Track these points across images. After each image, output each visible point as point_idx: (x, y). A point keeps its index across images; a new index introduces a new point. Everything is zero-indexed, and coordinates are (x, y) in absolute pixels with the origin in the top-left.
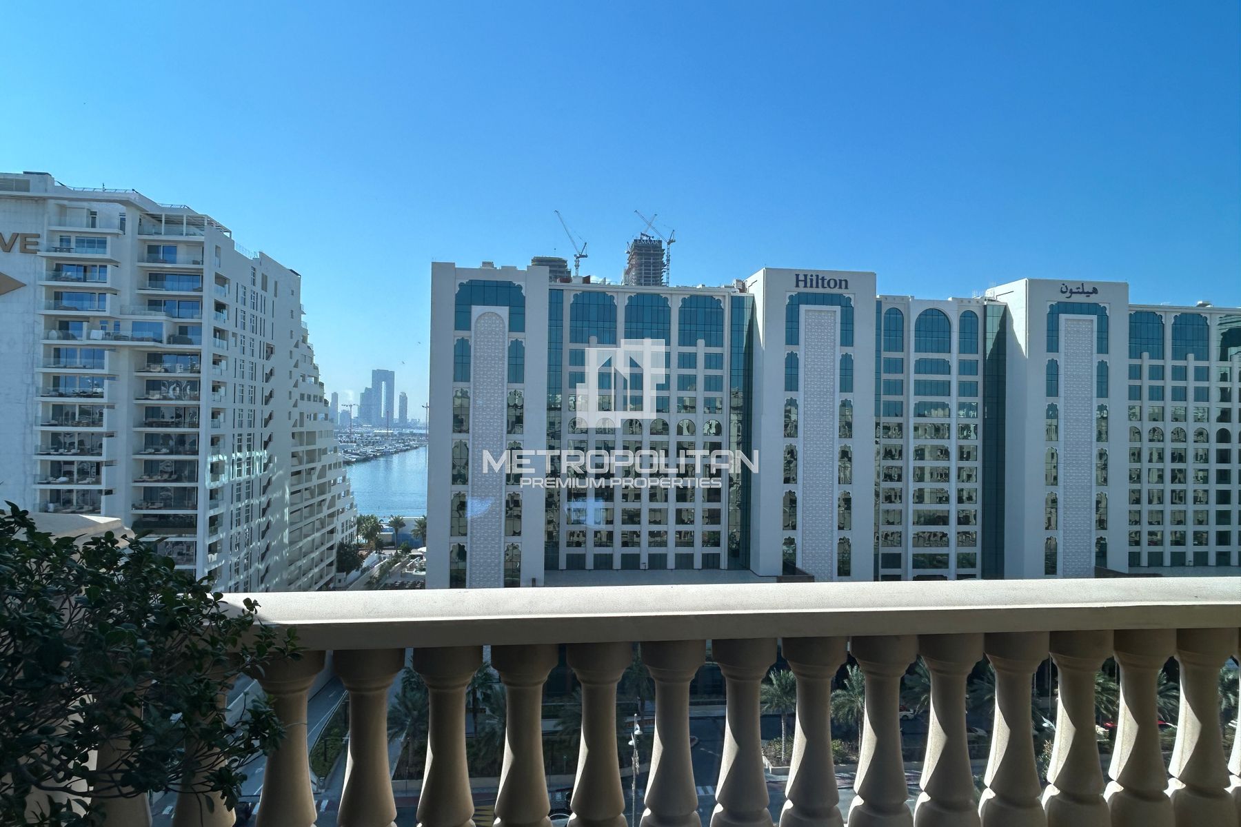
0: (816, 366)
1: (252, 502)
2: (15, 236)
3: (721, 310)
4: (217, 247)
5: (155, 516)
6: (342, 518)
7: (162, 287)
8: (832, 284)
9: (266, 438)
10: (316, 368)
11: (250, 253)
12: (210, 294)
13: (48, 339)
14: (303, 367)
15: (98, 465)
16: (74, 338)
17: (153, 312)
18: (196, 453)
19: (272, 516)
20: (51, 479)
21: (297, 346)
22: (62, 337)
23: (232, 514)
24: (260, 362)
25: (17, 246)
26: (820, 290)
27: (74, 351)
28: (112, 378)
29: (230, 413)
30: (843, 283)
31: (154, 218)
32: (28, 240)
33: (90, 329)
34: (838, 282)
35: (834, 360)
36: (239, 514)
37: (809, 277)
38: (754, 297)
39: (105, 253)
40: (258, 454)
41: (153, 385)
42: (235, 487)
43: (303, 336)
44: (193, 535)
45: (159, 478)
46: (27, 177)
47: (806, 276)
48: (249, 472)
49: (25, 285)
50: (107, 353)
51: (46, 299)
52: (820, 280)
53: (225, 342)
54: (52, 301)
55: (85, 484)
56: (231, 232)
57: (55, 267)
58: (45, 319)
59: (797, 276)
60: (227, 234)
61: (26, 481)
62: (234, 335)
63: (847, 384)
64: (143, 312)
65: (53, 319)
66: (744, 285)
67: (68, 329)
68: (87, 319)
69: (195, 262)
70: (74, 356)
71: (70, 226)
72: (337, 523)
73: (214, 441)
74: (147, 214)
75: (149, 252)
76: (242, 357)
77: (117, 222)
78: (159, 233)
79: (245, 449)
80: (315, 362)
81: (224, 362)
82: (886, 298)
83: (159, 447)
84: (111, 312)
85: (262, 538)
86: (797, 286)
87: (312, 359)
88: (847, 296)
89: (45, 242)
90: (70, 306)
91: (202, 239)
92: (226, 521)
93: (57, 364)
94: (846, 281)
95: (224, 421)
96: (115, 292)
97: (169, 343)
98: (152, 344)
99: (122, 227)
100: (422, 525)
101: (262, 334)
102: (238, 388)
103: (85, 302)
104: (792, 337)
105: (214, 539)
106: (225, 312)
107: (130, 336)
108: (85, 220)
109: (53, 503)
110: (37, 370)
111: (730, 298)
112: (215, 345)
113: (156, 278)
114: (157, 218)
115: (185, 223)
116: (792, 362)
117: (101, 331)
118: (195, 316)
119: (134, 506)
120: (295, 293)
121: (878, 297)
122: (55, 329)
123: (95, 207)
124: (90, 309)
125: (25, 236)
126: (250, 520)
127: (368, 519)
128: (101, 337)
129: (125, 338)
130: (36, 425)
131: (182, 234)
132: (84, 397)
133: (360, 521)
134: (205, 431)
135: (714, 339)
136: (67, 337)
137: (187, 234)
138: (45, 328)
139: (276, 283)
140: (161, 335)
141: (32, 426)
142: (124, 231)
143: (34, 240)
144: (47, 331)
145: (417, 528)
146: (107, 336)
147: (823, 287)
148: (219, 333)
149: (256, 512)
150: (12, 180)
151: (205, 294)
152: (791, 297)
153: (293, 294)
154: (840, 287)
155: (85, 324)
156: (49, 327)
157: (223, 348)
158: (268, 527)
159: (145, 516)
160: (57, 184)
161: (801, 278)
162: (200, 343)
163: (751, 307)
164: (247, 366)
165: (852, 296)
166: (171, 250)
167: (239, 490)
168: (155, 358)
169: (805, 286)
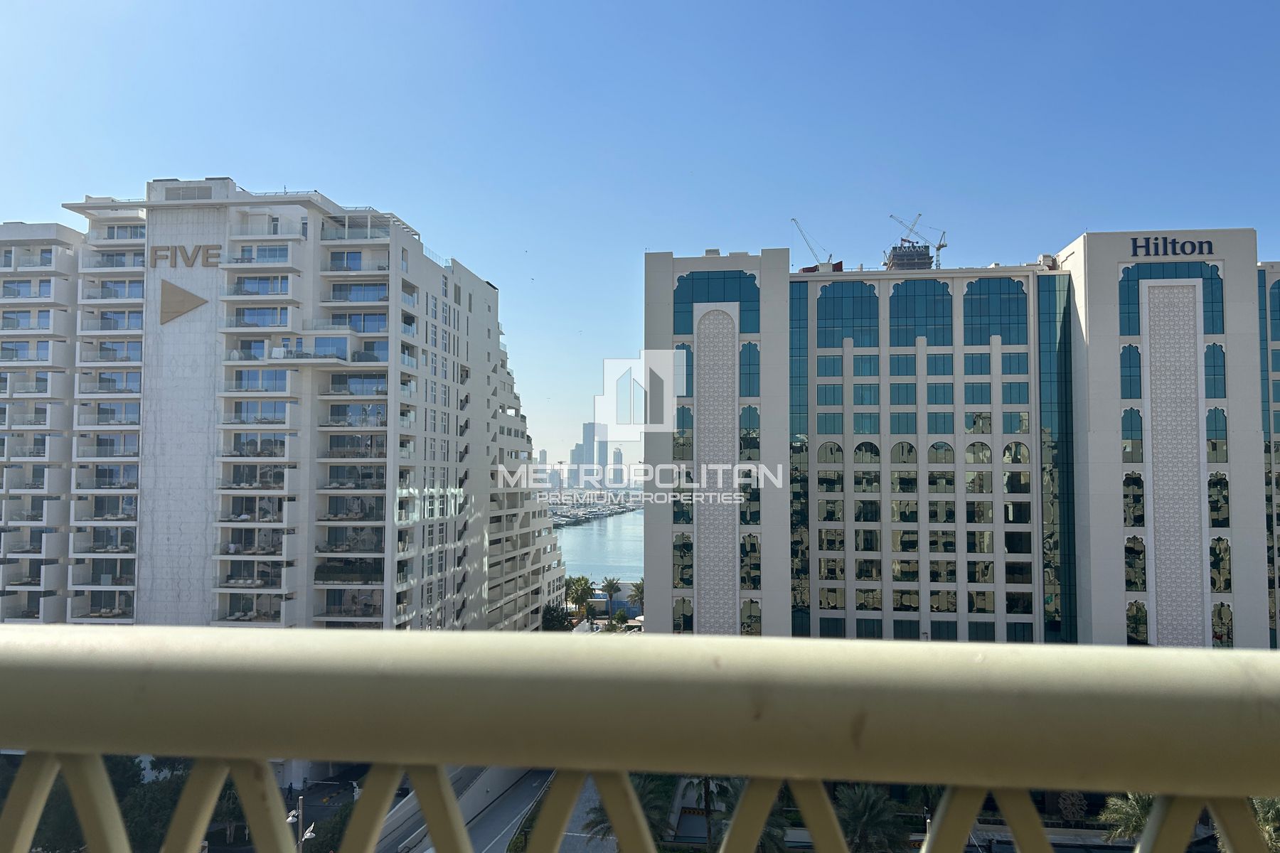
0: (1168, 364)
1: (446, 545)
2: (198, 248)
3: (1024, 295)
4: (404, 250)
5: (340, 560)
6: (549, 577)
7: (346, 299)
8: (1188, 248)
9: (461, 475)
10: (517, 398)
11: (443, 261)
12: (396, 303)
13: (229, 360)
14: (502, 397)
15: (280, 500)
16: (256, 359)
17: (336, 326)
18: (383, 486)
19: (469, 565)
20: (232, 517)
21: (494, 371)
22: (244, 357)
23: (423, 559)
24: (454, 386)
25: (199, 260)
26: (1171, 258)
27: (256, 373)
28: (294, 401)
29: (420, 441)
30: (1205, 247)
31: (337, 221)
32: (210, 252)
33: (271, 347)
34: (1197, 245)
35: (1196, 353)
36: (431, 561)
37: (1152, 242)
38: (1070, 275)
39: (286, 261)
40: (453, 490)
41: (338, 411)
42: (427, 529)
43: (502, 361)
44: (379, 583)
45: (345, 516)
46: (210, 184)
47: (1147, 240)
48: (442, 512)
49: (207, 302)
50: (288, 373)
51: (227, 316)
52: (1170, 244)
53: (414, 360)
54: (234, 318)
55: (266, 522)
56: (419, 235)
57: (236, 280)
58: (227, 337)
59: (1135, 240)
60: (416, 237)
61: (207, 519)
62: (424, 351)
63: (1217, 386)
64: (326, 327)
65: (235, 338)
66: (1054, 261)
67: (250, 348)
68: (268, 335)
69: (380, 268)
70: (256, 379)
71: (251, 234)
72: (543, 582)
73: (403, 474)
74: (329, 217)
75: (333, 259)
76: (434, 378)
77: (299, 227)
78: (342, 238)
79: (437, 484)
80: (515, 391)
81: (413, 383)
82: (1272, 265)
83: (346, 480)
84: (292, 328)
85: (457, 593)
86: (1135, 254)
87: (512, 387)
88: (1211, 264)
89: (227, 254)
90: (251, 323)
91: (386, 240)
92: (417, 566)
93: (239, 387)
94: (1210, 243)
95: (414, 451)
96: (296, 304)
97: (354, 361)
98: (335, 360)
99: (304, 232)
100: (640, 589)
101: (456, 355)
102: (430, 414)
103: (266, 317)
104: (1130, 323)
105: (404, 588)
106: (414, 325)
107: (312, 353)
108: (266, 227)
109: (235, 544)
110: (218, 394)
111: (1036, 279)
112: (403, 363)
113: (340, 289)
114: (339, 221)
115: (369, 226)
116: (1131, 359)
117: (283, 348)
118: (381, 329)
119: (318, 549)
120: (492, 309)
121: (1259, 264)
122: (236, 349)
123: (278, 211)
124: (273, 324)
125: (207, 248)
126: (444, 569)
127: (579, 580)
128: (282, 356)
129: (307, 356)
130: (218, 456)
131: (366, 238)
132: (266, 423)
133: (569, 584)
134: (393, 459)
135: (1014, 333)
136: (249, 358)
137: (371, 237)
138: (227, 347)
139: (470, 295)
140: (345, 352)
141: (213, 457)
142: (306, 237)
143: (215, 252)
144: (230, 351)
145: (633, 593)
146: (289, 354)
147: (1174, 253)
148: (407, 348)
149: (450, 558)
150: (194, 188)
151: (391, 303)
152: (1126, 270)
153: (489, 310)
154: (1201, 252)
155: (267, 342)
156: (231, 347)
157: (412, 366)
158: (464, 580)
159: (330, 560)
160: (238, 190)
161: (1141, 242)
162: (387, 360)
163: (1066, 289)
164: (440, 389)
165: (1219, 264)
166: (355, 255)
167: (431, 533)
168: (340, 380)
169: (1148, 254)
